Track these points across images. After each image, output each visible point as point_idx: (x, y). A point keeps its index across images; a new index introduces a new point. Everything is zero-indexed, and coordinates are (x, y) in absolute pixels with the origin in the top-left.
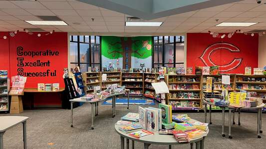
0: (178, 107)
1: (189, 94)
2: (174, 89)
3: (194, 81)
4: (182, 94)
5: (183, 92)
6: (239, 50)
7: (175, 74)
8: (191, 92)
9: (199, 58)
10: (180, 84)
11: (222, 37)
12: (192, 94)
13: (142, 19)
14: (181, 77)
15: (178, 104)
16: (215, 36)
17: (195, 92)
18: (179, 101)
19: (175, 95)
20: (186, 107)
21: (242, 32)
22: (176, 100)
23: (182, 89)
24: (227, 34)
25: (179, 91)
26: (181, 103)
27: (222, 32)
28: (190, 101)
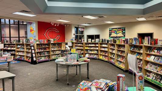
0: (41, 60)
1: (45, 53)
2: (39, 51)
3: (47, 46)
4: (42, 53)
5: (43, 52)
6: (59, 32)
7: (39, 43)
8: (45, 52)
9: (44, 35)
10: (41, 48)
11: (55, 25)
12: (46, 53)
13: (33, 13)
14: (41, 44)
15: (41, 59)
16: (52, 25)
17: (47, 52)
18: (41, 57)
19: (39, 54)
20: (44, 59)
21: (62, 24)
22: (39, 57)
23: (42, 51)
24: (57, 24)
25: (41, 52)
26: (42, 58)
27: (55, 23)
28: (45, 56)
